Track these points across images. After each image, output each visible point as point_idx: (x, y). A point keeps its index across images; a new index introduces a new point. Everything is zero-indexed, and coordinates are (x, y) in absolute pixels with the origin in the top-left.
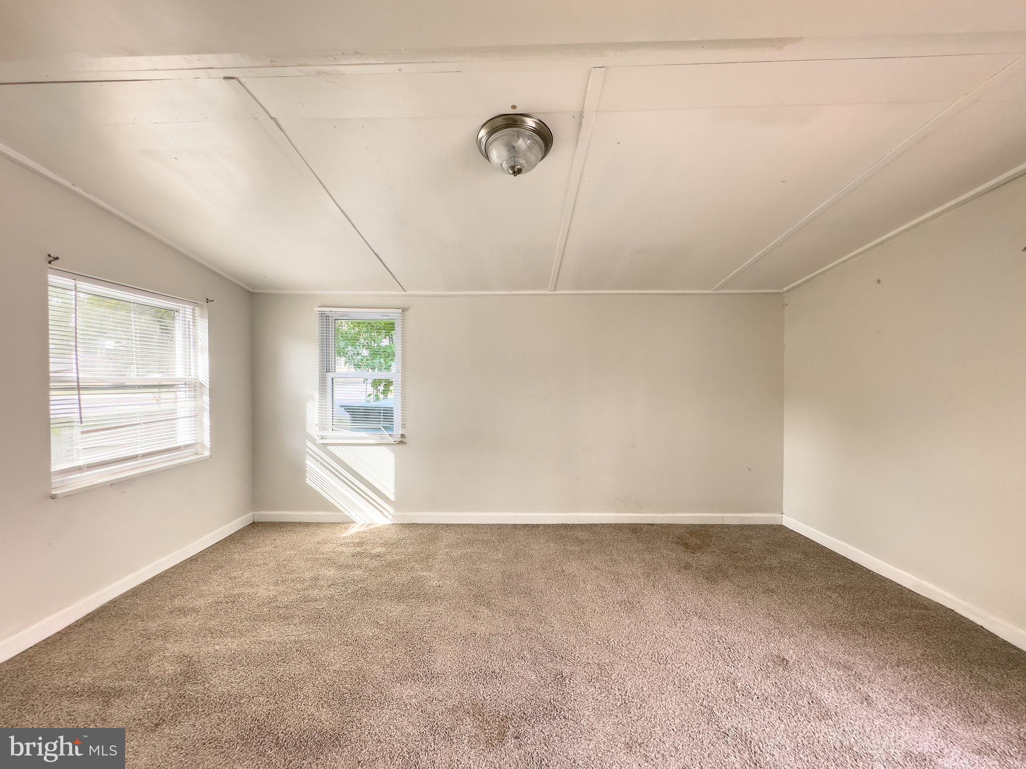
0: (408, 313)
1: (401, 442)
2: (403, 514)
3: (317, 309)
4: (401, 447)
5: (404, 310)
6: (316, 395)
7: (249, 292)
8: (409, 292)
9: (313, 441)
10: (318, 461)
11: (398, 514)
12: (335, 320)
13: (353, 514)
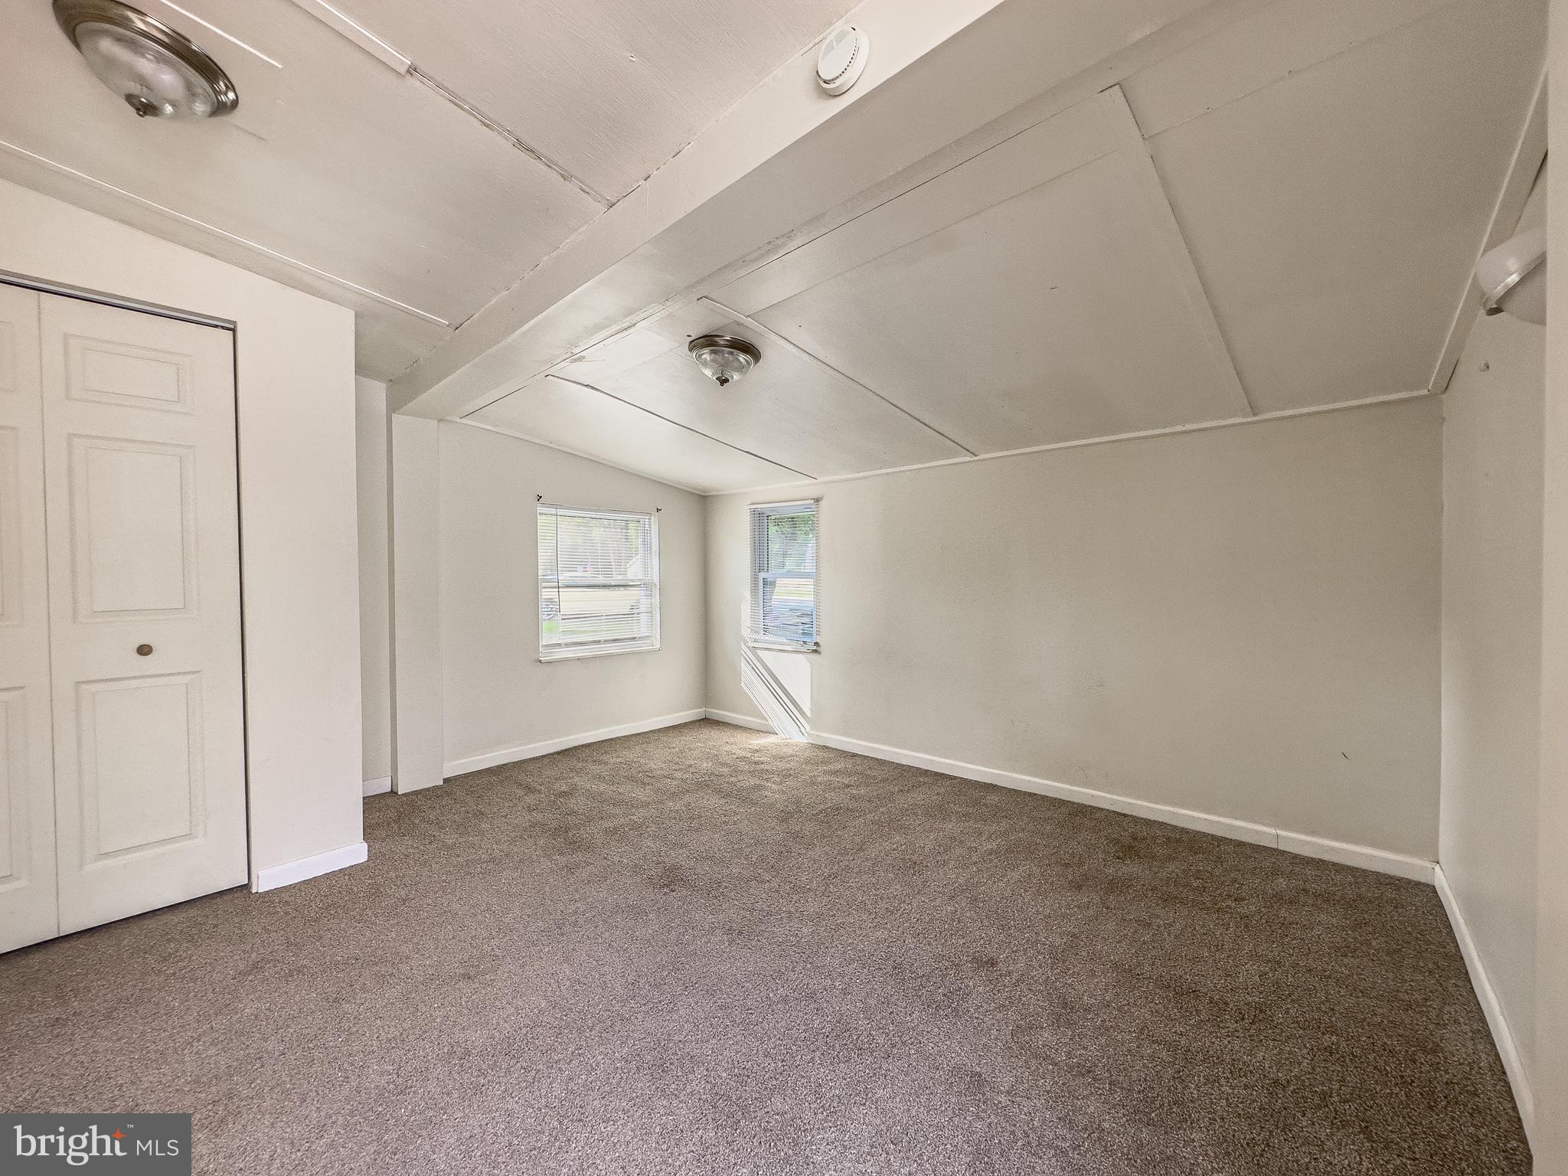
0: (821, 503)
1: (815, 651)
2: (817, 733)
3: (745, 507)
4: (815, 656)
5: (817, 500)
6: (748, 595)
7: (699, 495)
8: (820, 480)
9: (745, 642)
10: (750, 664)
11: (812, 732)
12: (768, 516)
13: (774, 724)
